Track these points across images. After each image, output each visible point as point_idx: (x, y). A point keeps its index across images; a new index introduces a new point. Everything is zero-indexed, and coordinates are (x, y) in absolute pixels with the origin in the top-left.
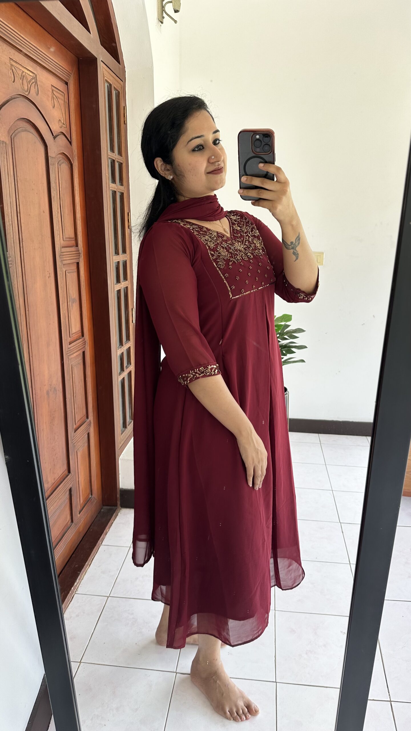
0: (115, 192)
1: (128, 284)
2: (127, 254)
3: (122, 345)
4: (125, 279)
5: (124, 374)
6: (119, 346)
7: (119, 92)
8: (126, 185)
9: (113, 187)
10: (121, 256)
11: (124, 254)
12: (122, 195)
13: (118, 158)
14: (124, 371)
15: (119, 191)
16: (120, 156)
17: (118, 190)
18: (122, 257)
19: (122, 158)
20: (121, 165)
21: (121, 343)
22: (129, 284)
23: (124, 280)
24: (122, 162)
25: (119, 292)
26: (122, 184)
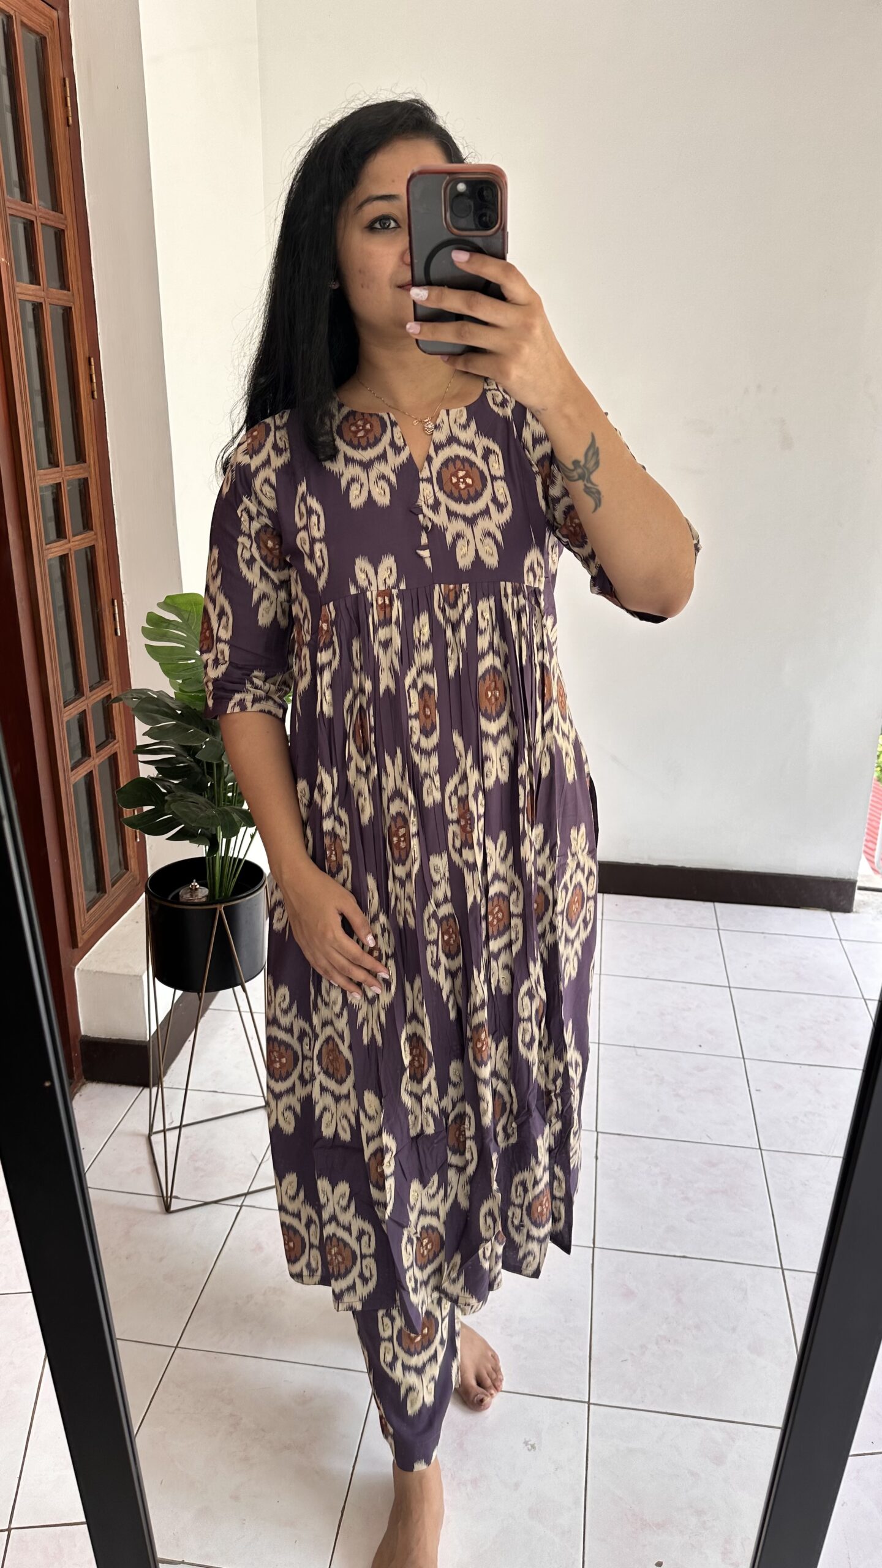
0: (41, 304)
1: (96, 540)
2: (89, 466)
3: (83, 695)
4: (87, 525)
5: (93, 763)
7: (43, 39)
8: (80, 286)
9: (31, 293)
10: (64, 470)
11: (79, 463)
13: (47, 216)
14: (90, 756)
15: (52, 303)
16: (57, 211)
17: (49, 300)
18: (68, 471)
19: (60, 215)
20: (59, 235)
21: (79, 691)
22: (100, 540)
24: (62, 227)
25: (64, 559)
26: (64, 285)
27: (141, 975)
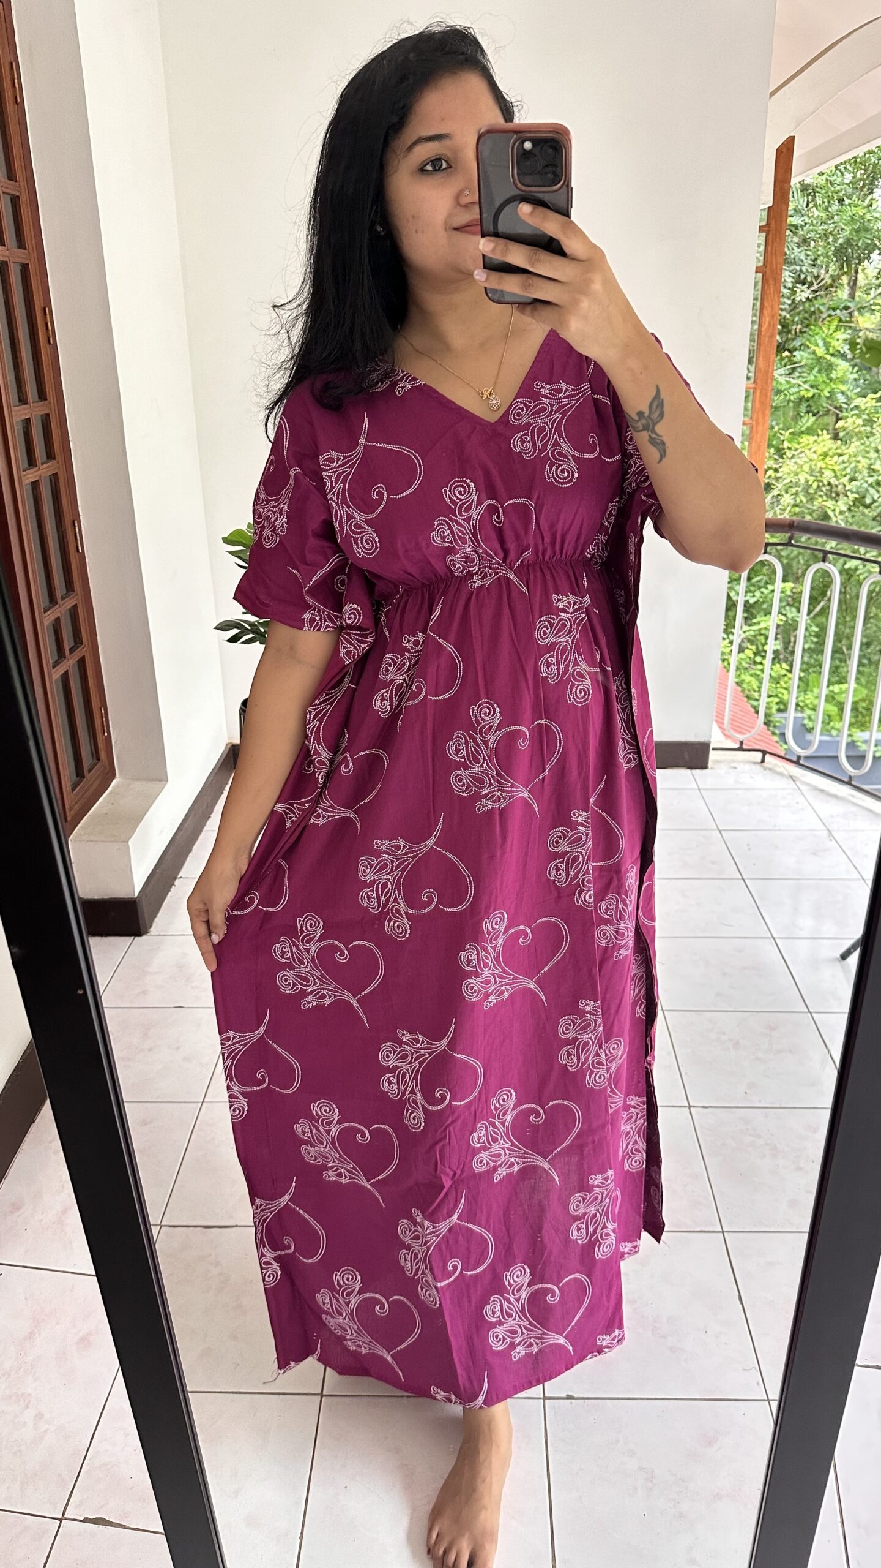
0: (7, 262)
1: (59, 468)
2: (50, 403)
3: (57, 603)
4: (52, 454)
5: (67, 664)
6: (48, 603)
8: (35, 248)
10: (31, 407)
11: (42, 401)
12: (25, 269)
13: (6, 185)
14: (65, 658)
15: (14, 261)
16: (12, 180)
17: (11, 258)
18: (36, 407)
19: (15, 182)
20: (16, 200)
21: (52, 600)
22: (61, 467)
23: (48, 458)
24: (17, 194)
25: (35, 485)
26: (22, 245)
27: (128, 842)
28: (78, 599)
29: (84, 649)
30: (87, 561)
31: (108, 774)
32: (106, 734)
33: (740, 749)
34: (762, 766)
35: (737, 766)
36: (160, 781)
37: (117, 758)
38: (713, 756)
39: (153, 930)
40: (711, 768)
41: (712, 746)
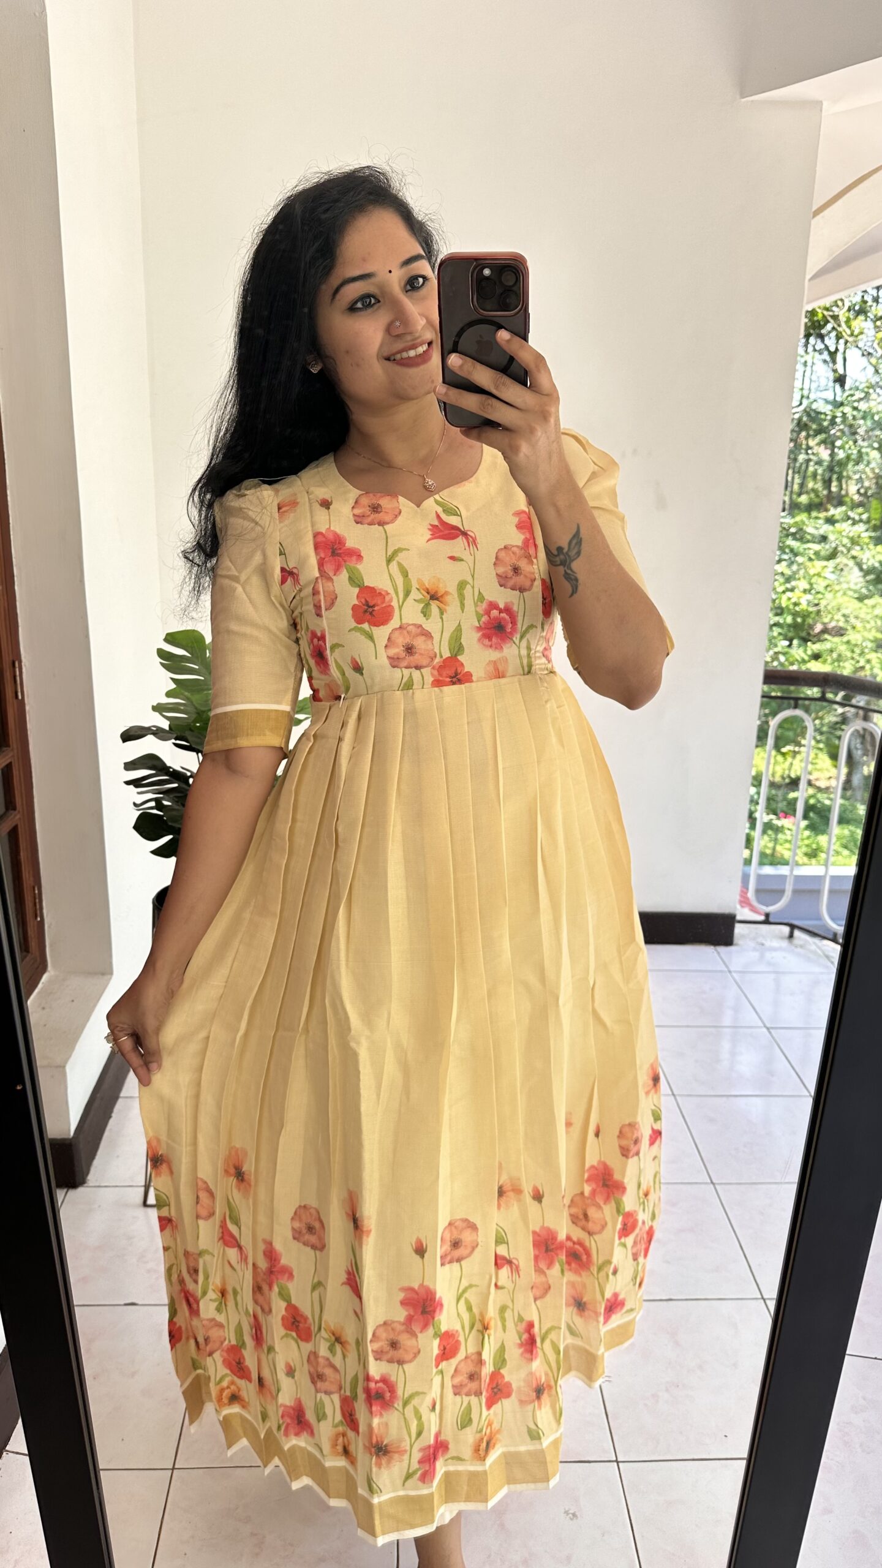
27: (64, 1067)
28: (13, 756)
29: (18, 817)
30: (27, 708)
31: (37, 968)
32: (39, 919)
33: (767, 921)
34: (791, 942)
35: (764, 942)
36: (103, 974)
37: (51, 946)
38: (739, 929)
39: (92, 1178)
40: (737, 945)
41: (738, 918)
